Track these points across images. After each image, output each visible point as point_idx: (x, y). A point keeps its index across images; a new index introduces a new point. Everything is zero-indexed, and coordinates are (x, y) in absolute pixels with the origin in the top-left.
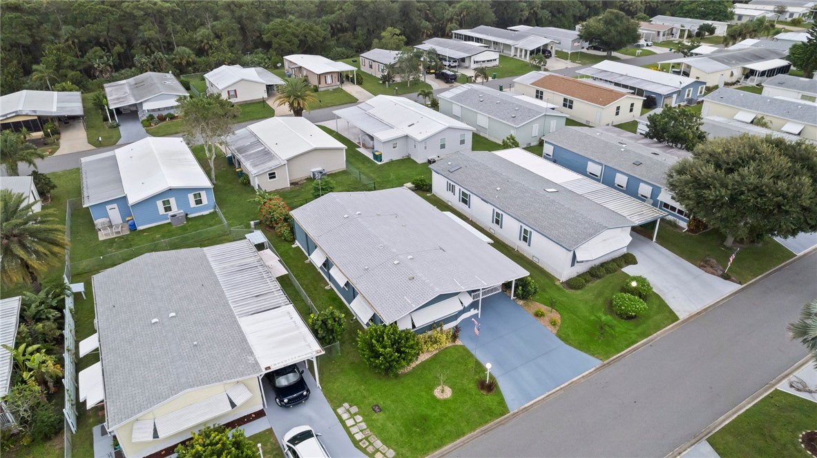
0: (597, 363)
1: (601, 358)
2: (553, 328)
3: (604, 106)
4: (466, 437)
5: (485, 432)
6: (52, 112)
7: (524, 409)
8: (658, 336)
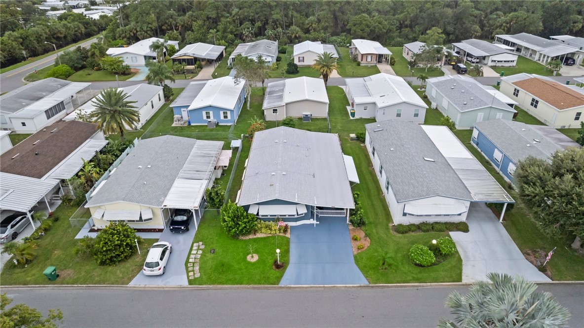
0: (364, 282)
1: (370, 281)
2: (356, 250)
3: (561, 109)
4: (241, 286)
5: (254, 288)
6: (201, 56)
7: (288, 287)
8: (431, 285)
